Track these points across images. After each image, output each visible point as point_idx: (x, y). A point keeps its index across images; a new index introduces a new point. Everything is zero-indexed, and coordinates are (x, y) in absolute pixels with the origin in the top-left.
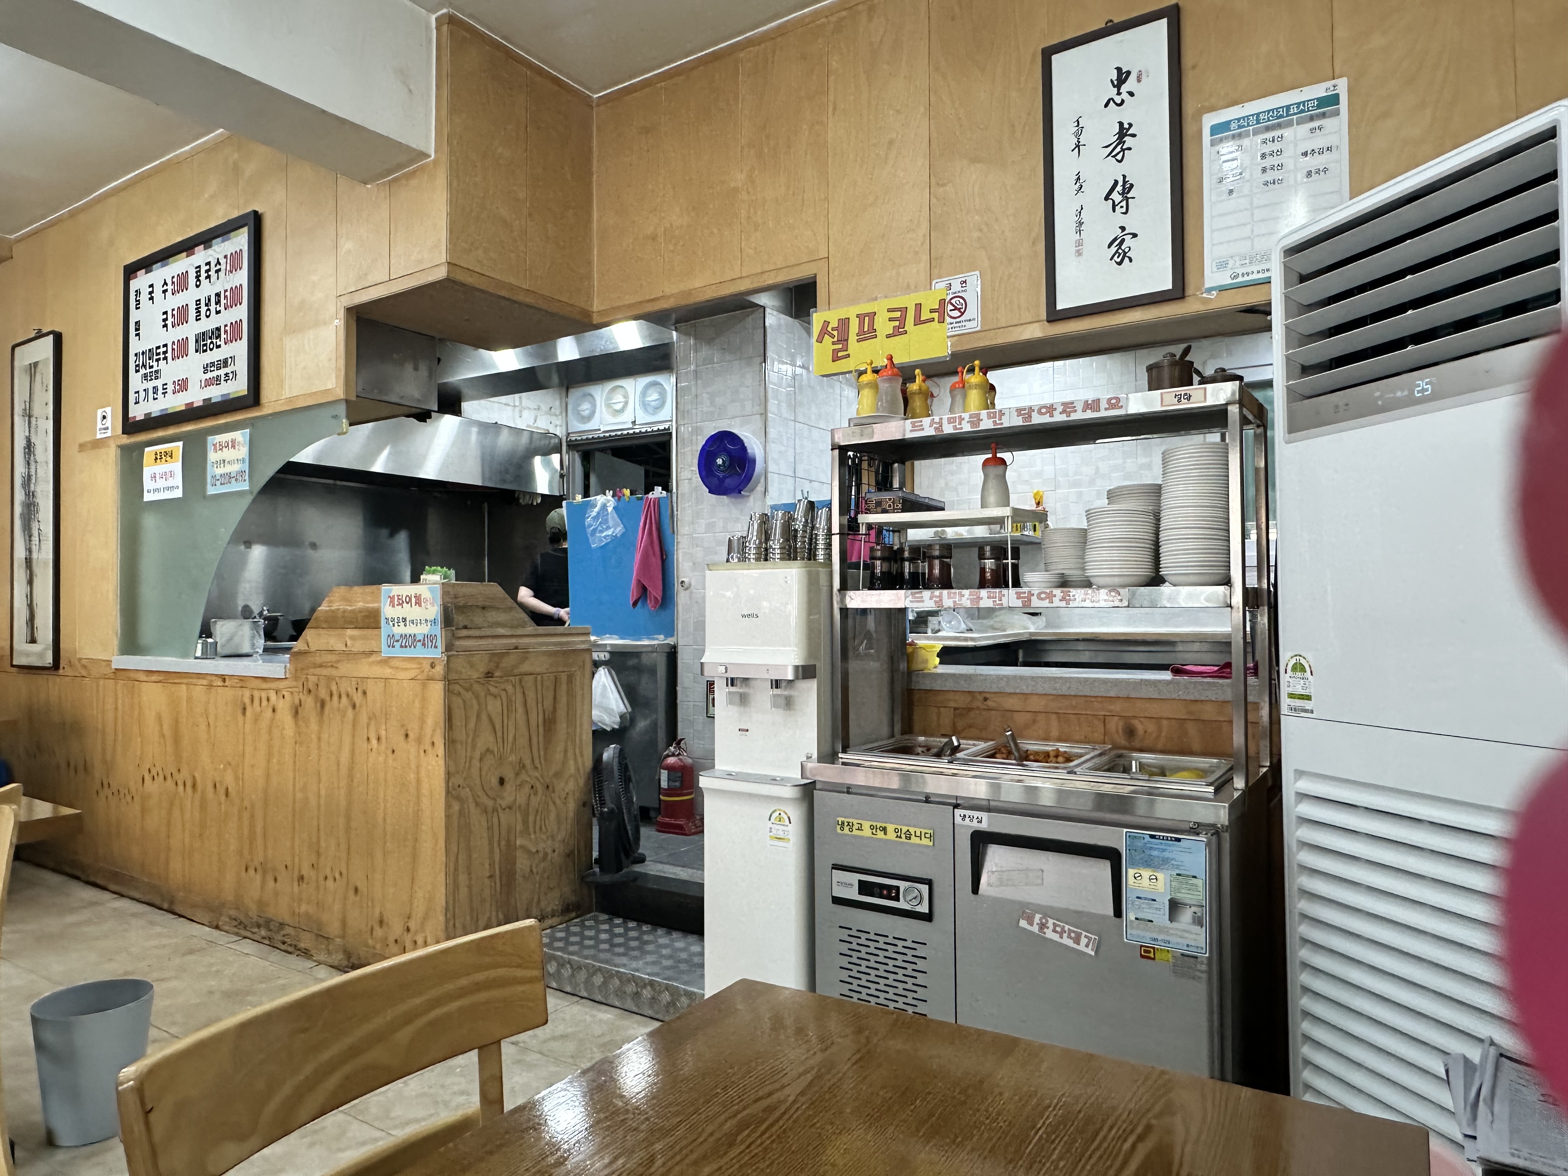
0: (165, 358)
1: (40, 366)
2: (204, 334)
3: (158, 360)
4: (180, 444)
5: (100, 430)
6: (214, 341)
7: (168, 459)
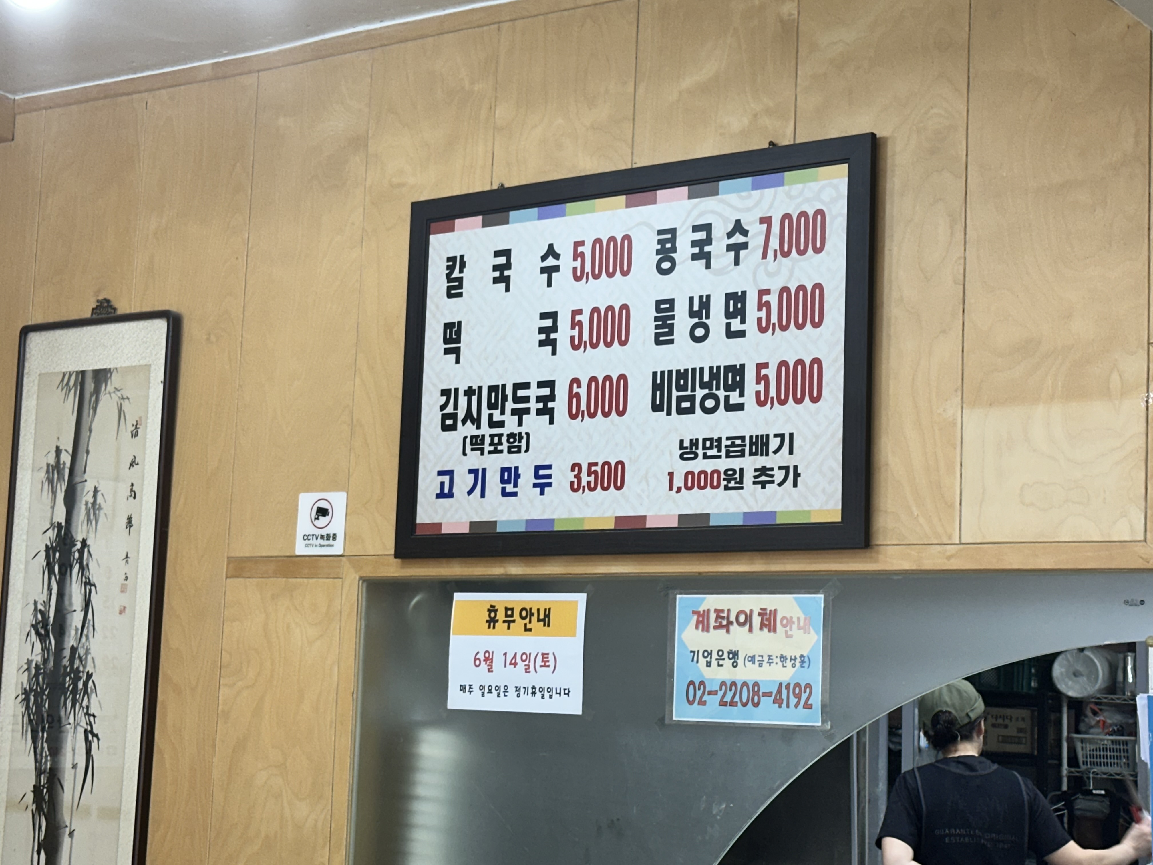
0: (547, 412)
1: (115, 380)
2: (682, 375)
3: (520, 413)
4: (580, 599)
5: (306, 537)
6: (721, 394)
7: (535, 624)
